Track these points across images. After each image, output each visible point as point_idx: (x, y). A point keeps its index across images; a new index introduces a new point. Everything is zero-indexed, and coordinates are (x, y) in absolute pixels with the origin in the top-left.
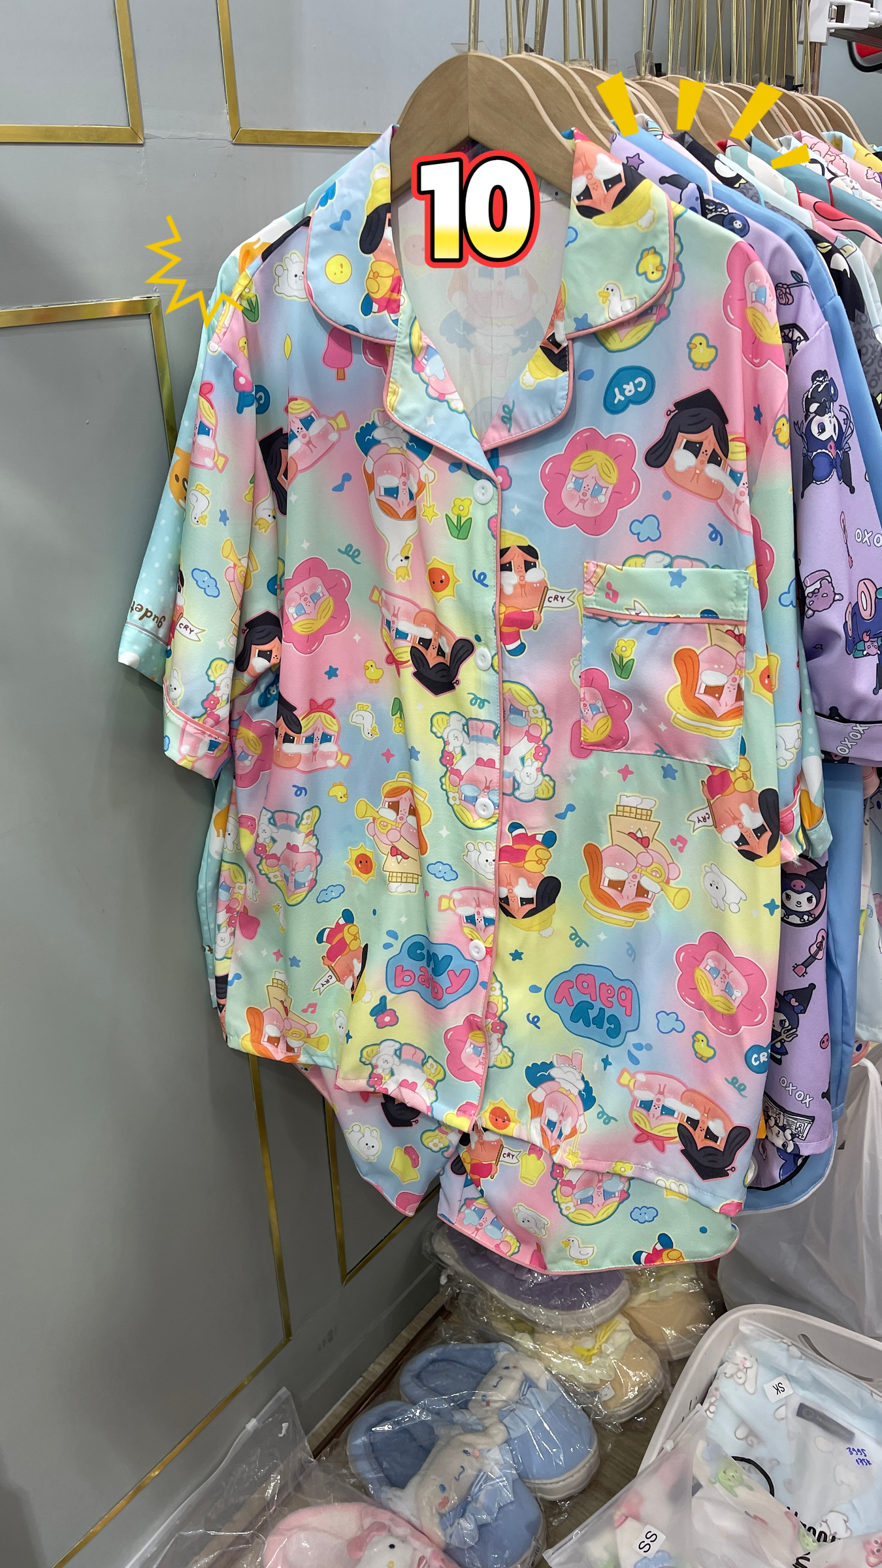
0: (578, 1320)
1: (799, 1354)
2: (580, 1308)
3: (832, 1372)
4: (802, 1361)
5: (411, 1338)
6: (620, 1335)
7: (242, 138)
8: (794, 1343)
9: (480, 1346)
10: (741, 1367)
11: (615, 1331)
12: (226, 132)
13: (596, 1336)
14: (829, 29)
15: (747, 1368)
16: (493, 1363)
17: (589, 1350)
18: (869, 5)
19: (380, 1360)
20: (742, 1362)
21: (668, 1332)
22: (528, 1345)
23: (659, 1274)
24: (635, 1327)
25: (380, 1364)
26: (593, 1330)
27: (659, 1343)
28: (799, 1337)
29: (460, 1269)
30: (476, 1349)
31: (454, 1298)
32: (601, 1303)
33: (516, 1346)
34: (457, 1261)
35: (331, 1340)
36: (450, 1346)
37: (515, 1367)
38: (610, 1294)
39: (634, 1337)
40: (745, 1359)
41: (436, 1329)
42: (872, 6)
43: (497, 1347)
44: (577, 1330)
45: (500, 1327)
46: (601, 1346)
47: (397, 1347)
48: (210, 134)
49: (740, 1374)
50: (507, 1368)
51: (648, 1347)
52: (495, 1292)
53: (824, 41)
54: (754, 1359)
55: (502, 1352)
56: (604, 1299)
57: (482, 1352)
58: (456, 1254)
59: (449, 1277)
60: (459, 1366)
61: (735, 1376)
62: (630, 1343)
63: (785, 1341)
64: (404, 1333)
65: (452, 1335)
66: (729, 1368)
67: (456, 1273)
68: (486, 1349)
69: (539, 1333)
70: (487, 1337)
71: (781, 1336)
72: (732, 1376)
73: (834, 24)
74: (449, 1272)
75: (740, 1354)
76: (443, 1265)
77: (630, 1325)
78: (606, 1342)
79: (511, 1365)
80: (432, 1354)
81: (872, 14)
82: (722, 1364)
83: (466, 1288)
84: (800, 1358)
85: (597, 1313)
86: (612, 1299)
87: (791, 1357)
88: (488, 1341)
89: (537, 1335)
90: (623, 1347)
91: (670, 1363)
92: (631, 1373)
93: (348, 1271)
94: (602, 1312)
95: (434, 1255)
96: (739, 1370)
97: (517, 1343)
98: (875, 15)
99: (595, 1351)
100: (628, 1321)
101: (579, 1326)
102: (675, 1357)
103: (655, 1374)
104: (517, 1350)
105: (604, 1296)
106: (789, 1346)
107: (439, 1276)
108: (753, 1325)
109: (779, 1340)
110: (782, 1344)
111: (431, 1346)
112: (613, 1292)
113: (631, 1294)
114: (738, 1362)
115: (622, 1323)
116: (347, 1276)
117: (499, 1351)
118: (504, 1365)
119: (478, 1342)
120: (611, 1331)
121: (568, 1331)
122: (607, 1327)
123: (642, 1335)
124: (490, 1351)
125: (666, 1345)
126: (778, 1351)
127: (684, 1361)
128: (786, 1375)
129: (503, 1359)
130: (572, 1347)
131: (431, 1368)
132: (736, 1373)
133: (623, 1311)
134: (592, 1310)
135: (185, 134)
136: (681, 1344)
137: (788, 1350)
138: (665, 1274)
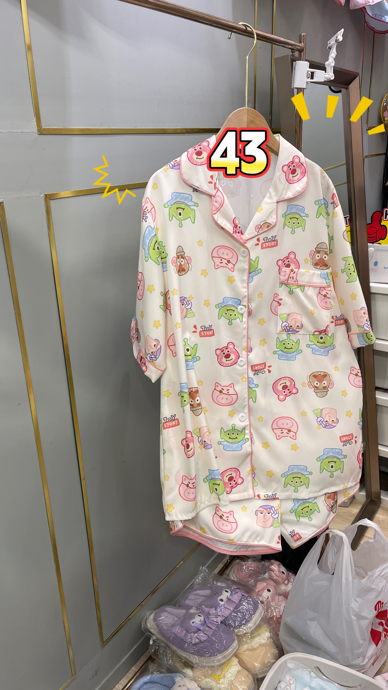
0: (213, 662)
1: (315, 676)
2: (214, 656)
3: (330, 683)
4: (316, 679)
5: (137, 670)
6: (234, 668)
7: (42, 132)
8: (313, 670)
9: (168, 674)
10: (288, 683)
11: (231, 665)
12: (35, 129)
13: (222, 669)
14: (307, 82)
15: (291, 684)
16: (174, 683)
17: (219, 676)
18: (324, 71)
19: (121, 682)
20: (288, 681)
21: (256, 665)
22: (190, 675)
23: (253, 636)
24: (241, 663)
25: (121, 684)
26: (221, 666)
27: (252, 670)
28: (315, 667)
29: (159, 636)
30: (165, 676)
31: (156, 651)
32: (224, 652)
33: (185, 675)
34: (157, 633)
35: (96, 674)
36: (154, 675)
37: (184, 686)
38: (228, 648)
39: (240, 668)
40: (290, 679)
41: (148, 666)
42: (326, 72)
43: (176, 675)
44: (213, 667)
45: (178, 665)
46: (224, 673)
47: (130, 675)
48: (27, 131)
49: (288, 687)
50: (180, 686)
51: (247, 673)
52: (175, 648)
53: (305, 87)
54: (294, 679)
55: (178, 679)
56: (225, 651)
57: (169, 678)
58: (157, 629)
59: (154, 640)
60: (158, 684)
61: (285, 688)
62: (239, 671)
63: (308, 670)
64: (133, 668)
65: (156, 669)
66: (283, 685)
67: (157, 639)
68: (170, 676)
69: (195, 668)
70: (172, 670)
71: (307, 668)
72: (284, 688)
73: (310, 80)
74: (154, 638)
75: (288, 677)
76: (151, 634)
77: (239, 662)
78: (227, 671)
79: (182, 685)
80: (146, 678)
81: (325, 75)
82: (280, 682)
83: (162, 646)
84: (316, 678)
85: (222, 658)
86: (230, 650)
87: (311, 677)
88: (172, 672)
89: (194, 669)
90: (236, 673)
91: (257, 680)
92: (238, 687)
93: (104, 641)
94: (224, 657)
95: (147, 630)
96: (287, 685)
97: (185, 673)
98: (327, 76)
99: (222, 676)
100: (238, 660)
101: (214, 664)
102: (260, 677)
103: (250, 686)
104: (185, 677)
105: (226, 649)
106: (310, 672)
107: (150, 639)
108: (294, 663)
109: (306, 670)
110: (307, 671)
111: (145, 675)
112: (230, 647)
113: (239, 646)
114: (287, 681)
115: (235, 661)
116: (104, 643)
117: (176, 677)
118: (178, 685)
119: (168, 673)
120: (229, 666)
121: (209, 667)
122: (228, 664)
123: (244, 667)
124: (173, 677)
125: (255, 671)
126: (306, 675)
127: (263, 679)
128: (309, 686)
129: (178, 681)
130: (211, 675)
131: (145, 686)
132: (286, 687)
133: (236, 655)
134: (220, 657)
135: (15, 131)
136: (263, 670)
137: (310, 674)
138: (255, 636)
